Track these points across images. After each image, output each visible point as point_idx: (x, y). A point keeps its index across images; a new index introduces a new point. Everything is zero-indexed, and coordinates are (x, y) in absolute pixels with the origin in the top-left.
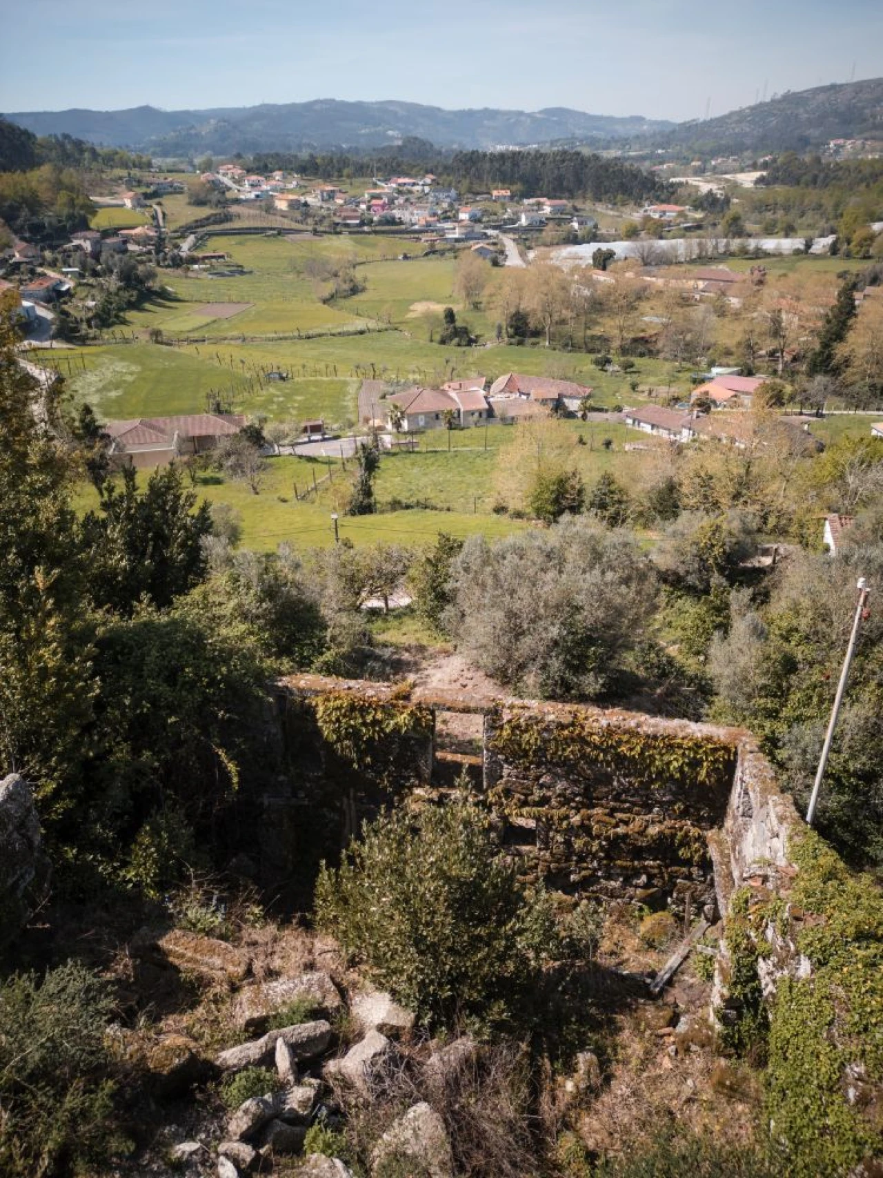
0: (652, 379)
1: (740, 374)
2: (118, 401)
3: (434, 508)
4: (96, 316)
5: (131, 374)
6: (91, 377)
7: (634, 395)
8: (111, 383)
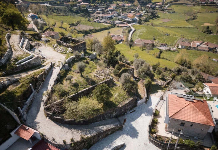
2: (141, 35)
3: (168, 60)
4: (145, 20)
5: (145, 31)
6: (139, 31)
8: (142, 32)
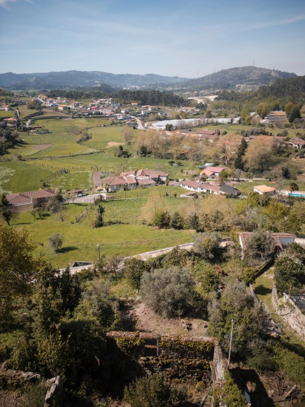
0: (187, 168)
1: (214, 166)
2: (8, 183)
3: (123, 223)
5: (12, 173)
7: (182, 174)
8: (5, 177)
